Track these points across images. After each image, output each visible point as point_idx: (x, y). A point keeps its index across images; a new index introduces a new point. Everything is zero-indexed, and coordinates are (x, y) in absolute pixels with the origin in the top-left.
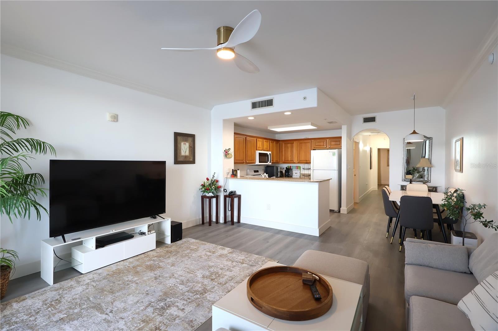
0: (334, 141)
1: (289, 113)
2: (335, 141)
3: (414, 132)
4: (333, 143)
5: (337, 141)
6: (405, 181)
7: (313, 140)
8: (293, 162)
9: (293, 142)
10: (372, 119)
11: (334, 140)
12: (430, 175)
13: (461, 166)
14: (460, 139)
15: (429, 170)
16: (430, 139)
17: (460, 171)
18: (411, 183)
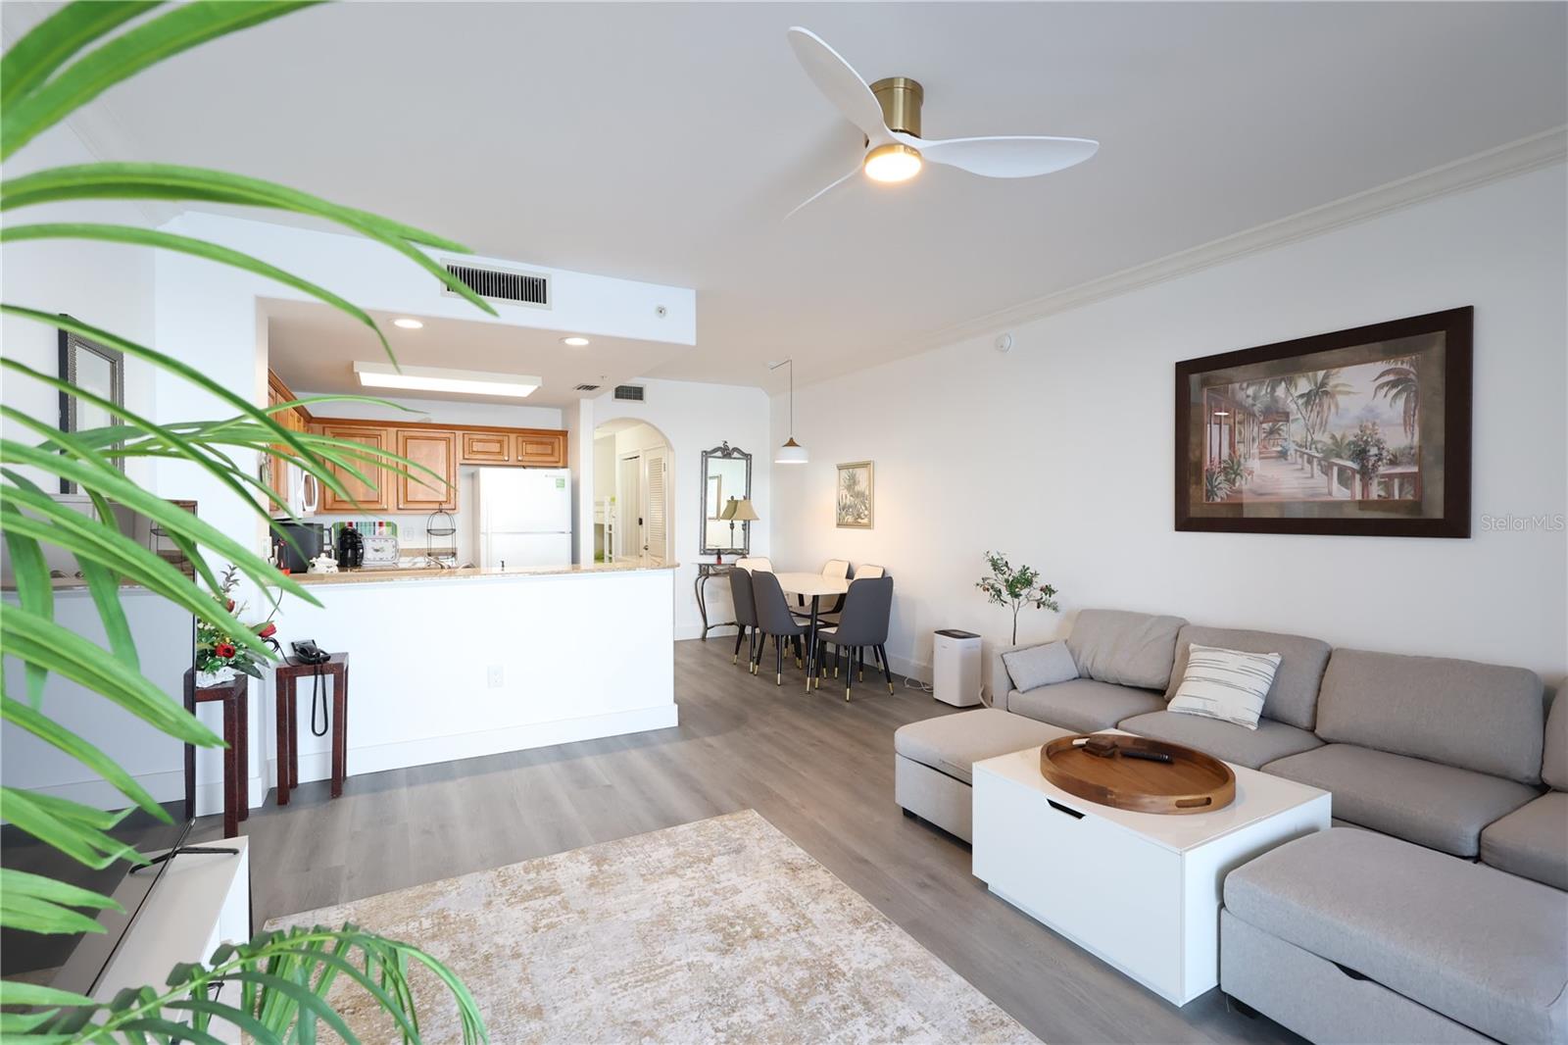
0: (532, 443)
1: (582, 342)
2: (537, 443)
3: (791, 443)
4: (531, 448)
5: (542, 443)
6: (705, 553)
7: (459, 433)
8: (378, 506)
9: (377, 433)
10: (635, 393)
11: (535, 439)
12: (747, 538)
13: (870, 517)
14: (865, 465)
15: (746, 527)
16: (747, 457)
17: (868, 526)
18: (719, 558)
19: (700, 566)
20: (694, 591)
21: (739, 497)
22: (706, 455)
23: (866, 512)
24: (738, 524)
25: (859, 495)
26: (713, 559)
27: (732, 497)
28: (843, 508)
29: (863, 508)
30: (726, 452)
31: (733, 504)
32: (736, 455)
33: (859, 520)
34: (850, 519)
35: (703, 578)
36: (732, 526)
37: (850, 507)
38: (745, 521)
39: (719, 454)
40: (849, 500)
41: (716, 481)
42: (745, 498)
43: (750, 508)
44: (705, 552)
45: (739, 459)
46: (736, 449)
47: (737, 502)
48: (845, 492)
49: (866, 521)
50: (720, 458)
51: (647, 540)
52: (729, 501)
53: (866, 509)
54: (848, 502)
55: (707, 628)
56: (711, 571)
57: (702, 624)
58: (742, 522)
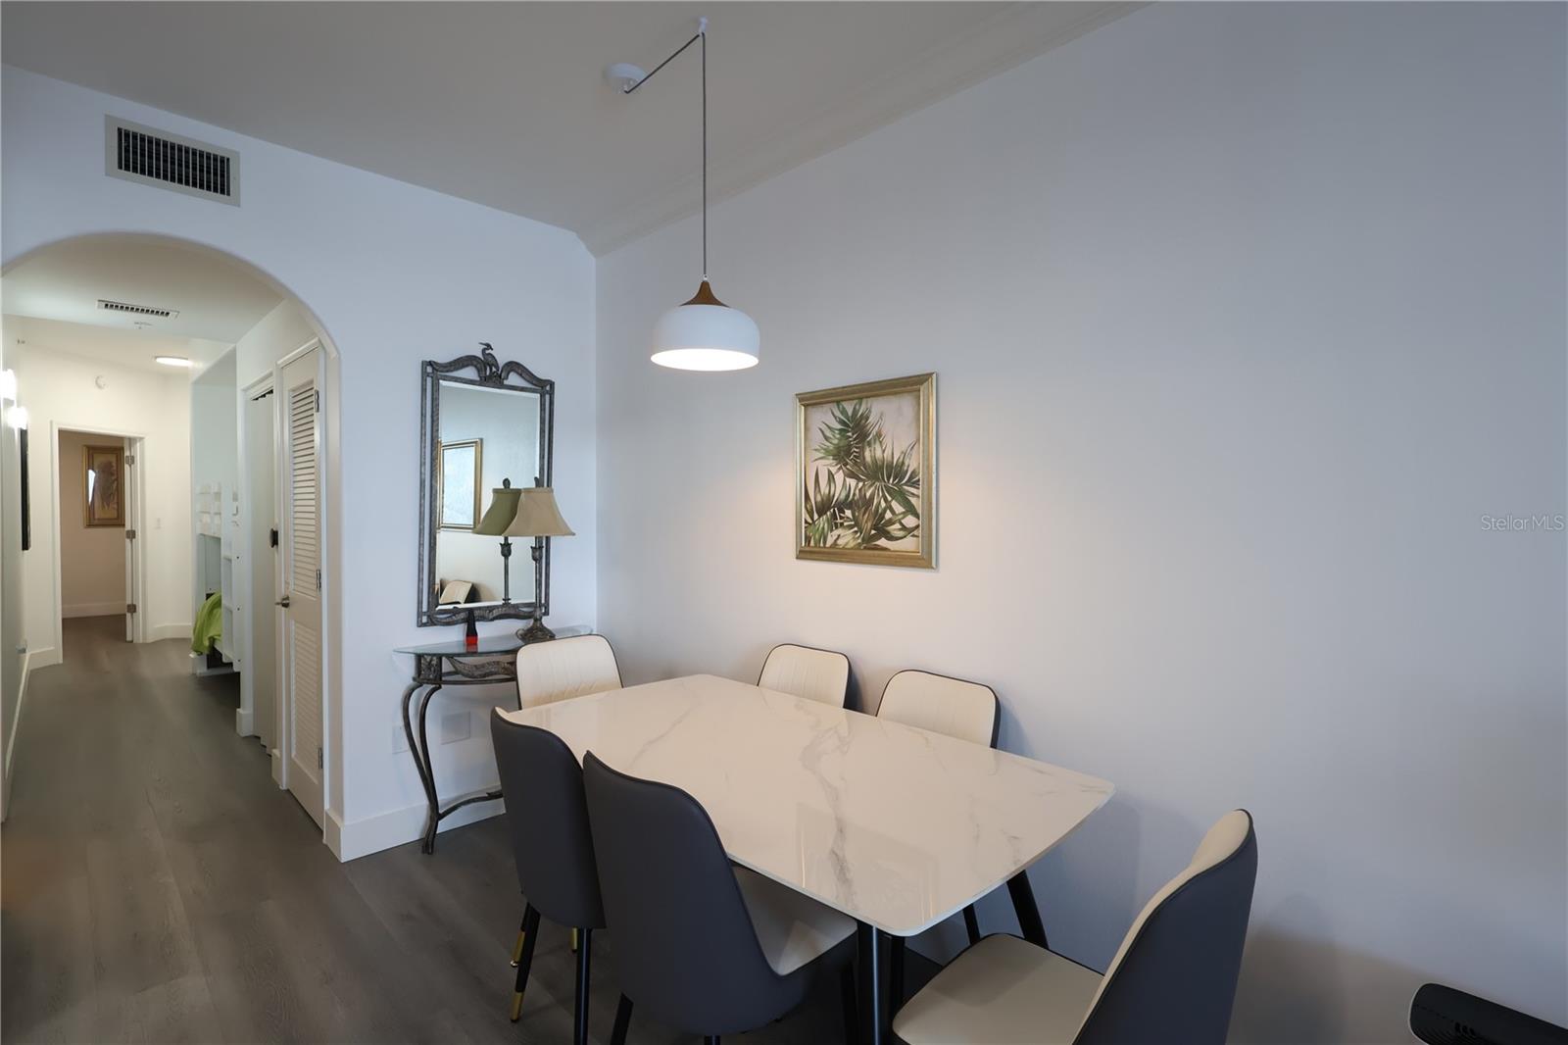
6: (432, 621)
12: (543, 580)
13: (927, 533)
14: (911, 385)
15: (541, 553)
16: (544, 388)
17: (923, 560)
18: (472, 634)
19: (419, 657)
20: (401, 723)
21: (523, 480)
22: (434, 372)
23: (910, 521)
24: (522, 545)
25: (881, 472)
26: (450, 638)
27: (506, 482)
28: (824, 509)
29: (898, 508)
30: (490, 371)
31: (509, 500)
32: (513, 379)
33: (882, 542)
34: (846, 538)
35: (428, 688)
36: (506, 550)
37: (842, 506)
38: (538, 539)
39: (470, 373)
40: (843, 485)
41: (470, 453)
42: (538, 482)
43: (552, 507)
44: (431, 616)
45: (522, 389)
46: (514, 366)
47: (518, 492)
48: (826, 465)
49: (908, 544)
50: (472, 382)
51: (287, 583)
52: (496, 491)
53: (911, 510)
54: (839, 493)
55: (436, 814)
56: (446, 666)
57: (423, 801)
58: (531, 541)
